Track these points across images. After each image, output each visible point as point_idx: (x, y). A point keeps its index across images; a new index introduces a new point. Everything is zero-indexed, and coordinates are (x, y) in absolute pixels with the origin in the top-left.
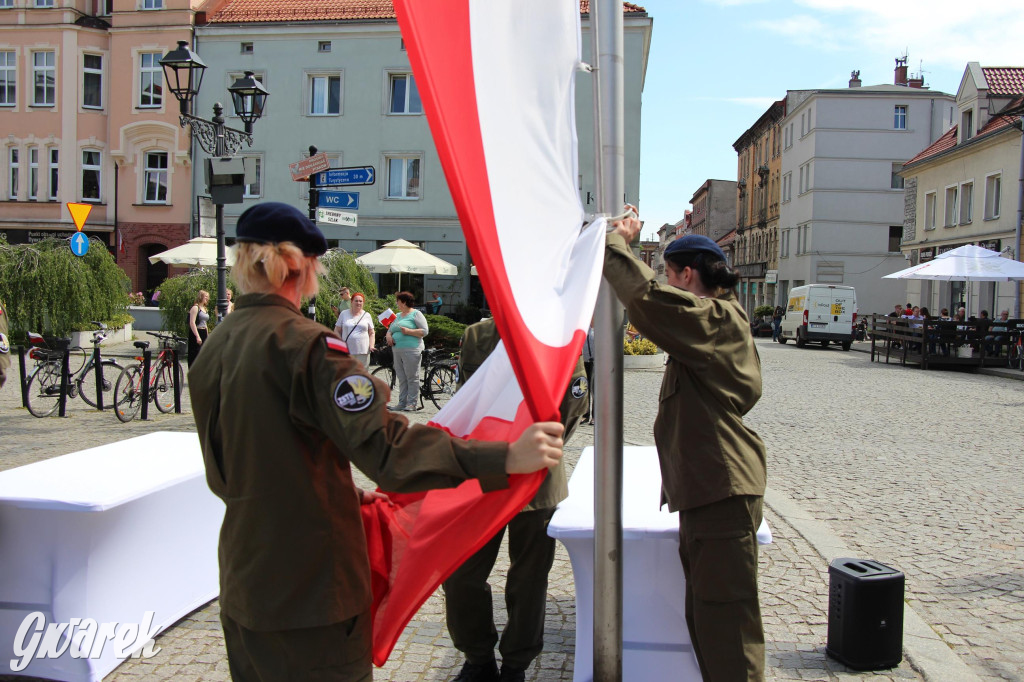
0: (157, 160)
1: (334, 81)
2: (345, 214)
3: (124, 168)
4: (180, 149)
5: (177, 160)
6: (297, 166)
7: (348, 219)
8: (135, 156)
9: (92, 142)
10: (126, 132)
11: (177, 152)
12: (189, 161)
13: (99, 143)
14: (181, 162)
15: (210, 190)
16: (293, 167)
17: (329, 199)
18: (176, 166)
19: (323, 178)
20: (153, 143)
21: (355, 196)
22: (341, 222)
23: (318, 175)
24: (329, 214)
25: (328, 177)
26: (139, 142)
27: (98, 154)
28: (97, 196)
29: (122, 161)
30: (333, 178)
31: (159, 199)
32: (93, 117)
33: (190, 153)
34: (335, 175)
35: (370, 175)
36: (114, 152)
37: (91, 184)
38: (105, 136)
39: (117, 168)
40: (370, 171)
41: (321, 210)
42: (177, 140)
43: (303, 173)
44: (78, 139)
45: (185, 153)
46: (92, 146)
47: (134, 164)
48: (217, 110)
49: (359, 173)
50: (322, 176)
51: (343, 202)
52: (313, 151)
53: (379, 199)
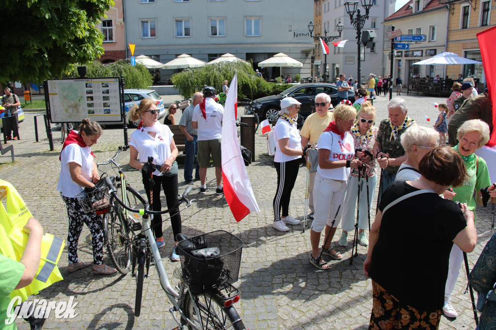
5: (117, 23)
11: (117, 20)
12: (123, 24)
17: (399, 46)
18: (117, 26)
25: (401, 38)
30: (404, 38)
31: (109, 40)
33: (124, 20)
35: (424, 38)
42: (117, 15)
45: (121, 20)
49: (418, 37)
50: (398, 37)
53: (208, 37)
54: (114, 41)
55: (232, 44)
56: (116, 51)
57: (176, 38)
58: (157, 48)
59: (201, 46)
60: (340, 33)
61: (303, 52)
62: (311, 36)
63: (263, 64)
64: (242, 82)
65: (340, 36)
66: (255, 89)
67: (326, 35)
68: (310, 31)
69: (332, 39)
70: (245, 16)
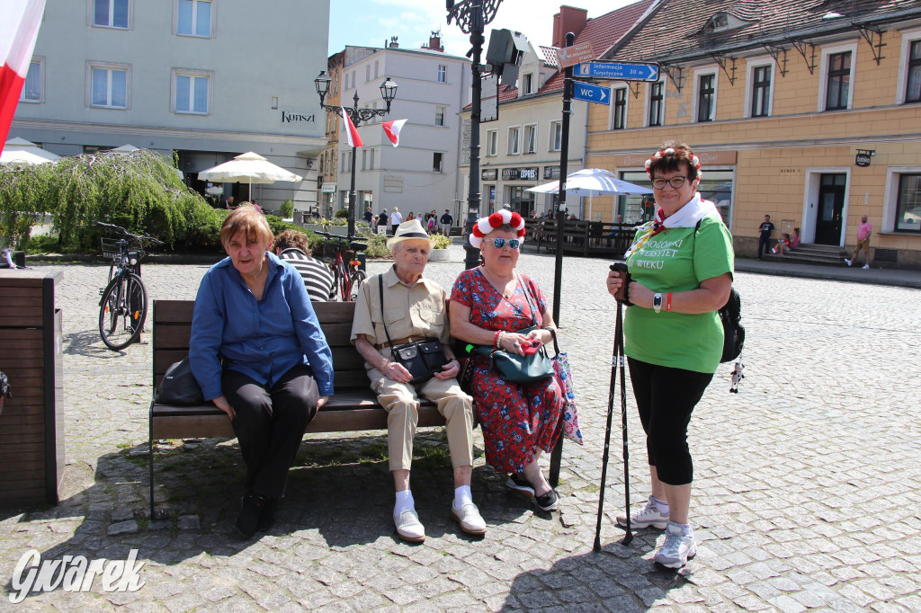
17: (584, 92)
50: (583, 67)
53: (86, 106)
55: (142, 127)
59: (67, 127)
60: (389, 104)
61: (300, 155)
62: (322, 105)
63: (210, 175)
64: (147, 203)
65: (388, 110)
66: (180, 223)
67: (356, 105)
68: (319, 92)
69: (370, 115)
70: (175, 68)
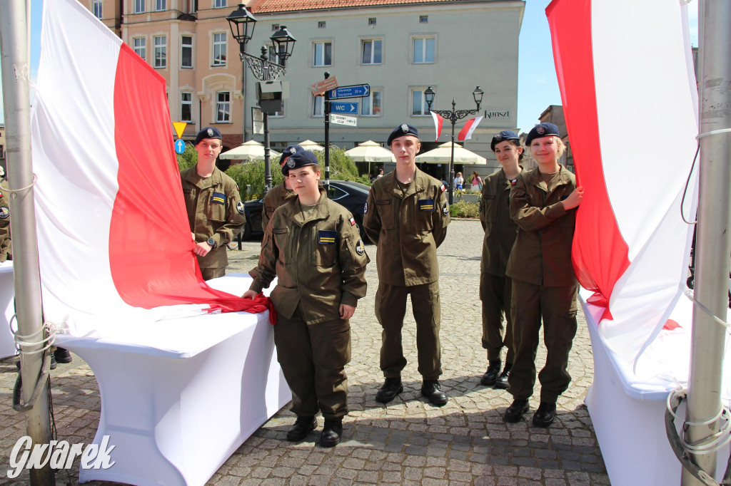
0: (224, 97)
1: (328, 45)
2: (348, 118)
3: (205, 102)
4: (237, 89)
5: (235, 97)
6: (317, 86)
7: (350, 121)
8: (211, 95)
9: (186, 88)
10: (205, 81)
11: (235, 93)
12: (242, 97)
13: (191, 88)
14: (237, 97)
15: (260, 103)
16: (314, 86)
17: (338, 108)
18: (234, 99)
19: (334, 94)
20: (221, 86)
21: (355, 105)
22: (346, 123)
23: (331, 91)
24: (338, 118)
25: (337, 92)
26: (213, 87)
27: (190, 94)
28: (190, 120)
29: (203, 98)
30: (340, 93)
31: (225, 120)
32: (187, 72)
33: (243, 92)
34: (342, 91)
35: (367, 90)
36: (199, 93)
37: (186, 113)
38: (194, 83)
39: (201, 102)
40: (367, 87)
41: (332, 115)
42: (235, 85)
43: (321, 90)
44: (179, 85)
45: (239, 92)
46: (187, 90)
47: (211, 99)
48: (264, 51)
49: (359, 89)
50: (333, 92)
51: (347, 110)
52: (327, 75)
54: (230, 121)
56: (232, 135)
57: (311, 117)
58: (285, 131)
59: (345, 131)
60: (478, 105)
65: (478, 110)
69: (464, 114)
70: (410, 87)
